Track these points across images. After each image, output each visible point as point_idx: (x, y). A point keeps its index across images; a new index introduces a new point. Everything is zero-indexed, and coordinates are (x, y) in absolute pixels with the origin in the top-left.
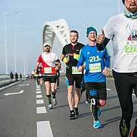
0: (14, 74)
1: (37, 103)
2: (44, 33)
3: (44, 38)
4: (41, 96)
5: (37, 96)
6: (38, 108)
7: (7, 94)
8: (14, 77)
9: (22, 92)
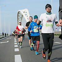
0: (4, 34)
1: (15, 47)
2: (18, 15)
3: (18, 17)
4: (16, 44)
5: (15, 44)
6: (15, 49)
7: (1, 43)
8: (4, 35)
9: (8, 42)
